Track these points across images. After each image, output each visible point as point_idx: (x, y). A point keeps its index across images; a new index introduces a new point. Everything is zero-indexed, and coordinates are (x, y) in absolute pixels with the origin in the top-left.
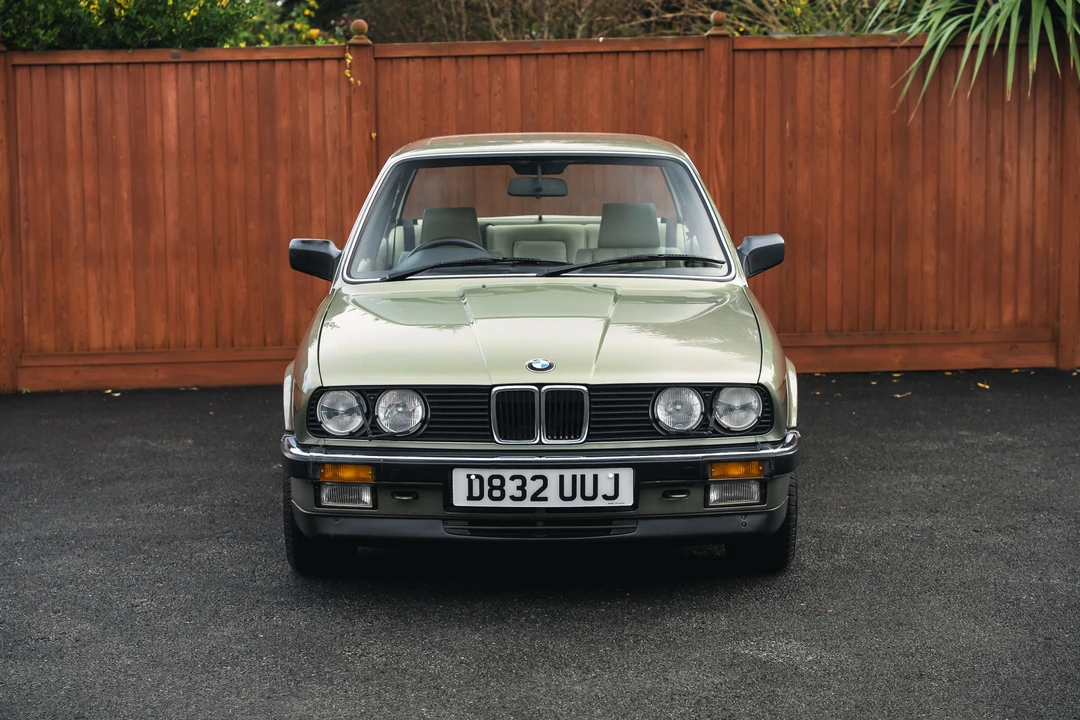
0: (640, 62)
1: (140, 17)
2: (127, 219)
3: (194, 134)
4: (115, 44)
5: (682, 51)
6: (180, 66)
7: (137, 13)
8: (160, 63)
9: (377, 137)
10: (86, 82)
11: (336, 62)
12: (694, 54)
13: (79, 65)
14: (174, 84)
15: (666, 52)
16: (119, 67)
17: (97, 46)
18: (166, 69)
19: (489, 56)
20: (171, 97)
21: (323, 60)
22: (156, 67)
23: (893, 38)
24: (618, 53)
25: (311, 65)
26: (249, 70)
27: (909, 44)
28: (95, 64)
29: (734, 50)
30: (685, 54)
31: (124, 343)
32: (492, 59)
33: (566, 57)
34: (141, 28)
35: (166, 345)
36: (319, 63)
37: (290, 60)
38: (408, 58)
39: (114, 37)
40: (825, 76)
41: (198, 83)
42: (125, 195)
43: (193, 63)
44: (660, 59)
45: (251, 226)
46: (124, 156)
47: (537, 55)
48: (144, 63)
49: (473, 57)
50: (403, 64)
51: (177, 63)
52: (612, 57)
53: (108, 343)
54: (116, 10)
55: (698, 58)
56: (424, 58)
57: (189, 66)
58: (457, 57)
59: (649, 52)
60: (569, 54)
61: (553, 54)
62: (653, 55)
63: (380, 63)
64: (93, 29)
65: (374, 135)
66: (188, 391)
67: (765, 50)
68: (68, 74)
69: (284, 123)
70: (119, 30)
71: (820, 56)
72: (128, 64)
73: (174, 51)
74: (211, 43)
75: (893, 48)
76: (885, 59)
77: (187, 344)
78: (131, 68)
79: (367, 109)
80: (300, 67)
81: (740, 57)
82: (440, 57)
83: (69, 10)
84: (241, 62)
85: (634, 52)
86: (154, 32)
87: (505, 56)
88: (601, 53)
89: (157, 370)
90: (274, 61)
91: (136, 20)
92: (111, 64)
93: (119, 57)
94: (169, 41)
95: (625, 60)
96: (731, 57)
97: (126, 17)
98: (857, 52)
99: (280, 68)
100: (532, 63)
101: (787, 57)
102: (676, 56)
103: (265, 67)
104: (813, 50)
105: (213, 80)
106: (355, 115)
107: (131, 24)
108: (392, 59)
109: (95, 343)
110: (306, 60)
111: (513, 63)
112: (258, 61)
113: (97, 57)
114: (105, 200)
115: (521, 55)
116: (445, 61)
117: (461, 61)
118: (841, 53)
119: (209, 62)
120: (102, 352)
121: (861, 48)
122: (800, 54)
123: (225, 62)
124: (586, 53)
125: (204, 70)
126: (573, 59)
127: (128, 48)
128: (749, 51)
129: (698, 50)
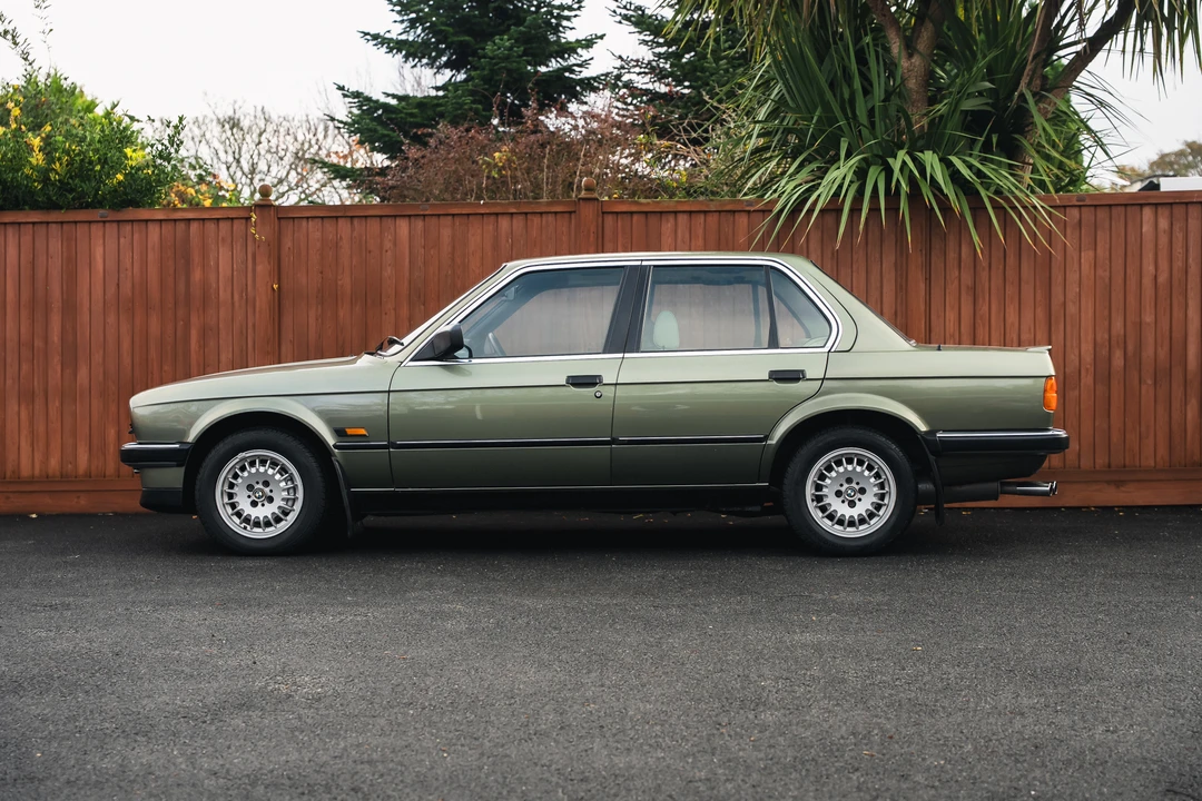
0: (518, 222)
1: (70, 181)
2: (56, 361)
3: (118, 284)
4: (52, 206)
5: (556, 213)
6: (107, 225)
7: (71, 177)
8: (90, 222)
9: (279, 288)
10: (26, 239)
11: (244, 221)
12: (567, 215)
13: (20, 224)
14: (101, 241)
15: (541, 213)
16: (54, 225)
17: (36, 206)
18: (94, 227)
19: (381, 217)
20: (98, 252)
21: (232, 219)
22: (86, 226)
23: (750, 203)
24: (497, 214)
25: (222, 224)
26: (167, 228)
27: (763, 208)
28: (34, 223)
29: (603, 213)
30: (559, 216)
31: (50, 472)
32: (384, 219)
33: (450, 218)
34: (71, 191)
35: (88, 475)
36: (229, 223)
37: (204, 219)
38: (308, 218)
39: (49, 198)
40: (687, 236)
41: (122, 240)
42: (56, 339)
43: (118, 221)
44: (536, 220)
45: (166, 368)
46: (56, 304)
47: (424, 216)
48: (76, 222)
49: (366, 217)
50: (304, 223)
51: (104, 222)
52: (493, 218)
53: (37, 472)
54: (52, 176)
55: (570, 222)
56: (322, 218)
57: (115, 225)
58: (352, 217)
59: (526, 214)
60: (453, 215)
61: (439, 215)
62: (529, 216)
63: (282, 221)
64: (31, 192)
65: (275, 286)
66: (104, 516)
67: (632, 213)
68: (10, 231)
69: (197, 275)
70: (51, 191)
71: (682, 219)
72: (62, 223)
73: (101, 211)
74: (136, 204)
75: (749, 212)
76: (743, 220)
77: (107, 473)
78: (65, 226)
79: (269, 263)
80: (211, 226)
81: (609, 220)
82: (337, 217)
83: (11, 175)
84: (161, 220)
85: (512, 214)
86: (83, 195)
87: (395, 216)
88: (482, 214)
89: (78, 497)
90: (189, 220)
91: (69, 183)
92: (48, 223)
93: (54, 216)
94: (97, 203)
95: (504, 223)
96: (600, 219)
97: (59, 181)
98: (716, 215)
99: (194, 227)
100: (419, 224)
101: (653, 220)
102: (551, 218)
103: (181, 227)
104: (676, 213)
105: (136, 236)
106: (259, 268)
107: (63, 186)
108: (294, 218)
109: (25, 471)
110: (218, 219)
111: (403, 225)
112: (175, 220)
113: (35, 217)
114: (38, 343)
115: (410, 216)
116: (341, 221)
117: (356, 221)
118: (702, 216)
119: (132, 221)
120: (31, 480)
121: (720, 212)
122: (664, 215)
123: (147, 221)
124: (468, 215)
125: (128, 228)
126: (457, 220)
127: (61, 208)
128: (617, 213)
129: (570, 213)
